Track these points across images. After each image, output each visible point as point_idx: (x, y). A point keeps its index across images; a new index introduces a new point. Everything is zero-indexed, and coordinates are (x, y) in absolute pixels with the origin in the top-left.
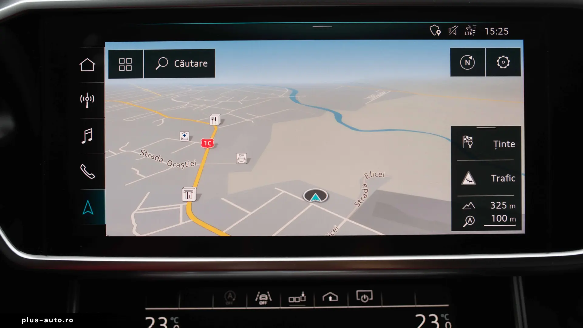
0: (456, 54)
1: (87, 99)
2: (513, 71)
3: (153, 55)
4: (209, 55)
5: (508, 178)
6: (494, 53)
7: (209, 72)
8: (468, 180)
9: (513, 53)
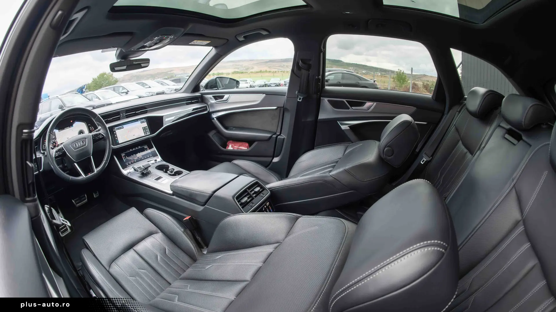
0: (141, 122)
1: (115, 133)
2: (145, 122)
3: (119, 128)
4: (123, 127)
5: (147, 130)
6: (143, 121)
7: (123, 128)
8: (145, 131)
9: (145, 121)
